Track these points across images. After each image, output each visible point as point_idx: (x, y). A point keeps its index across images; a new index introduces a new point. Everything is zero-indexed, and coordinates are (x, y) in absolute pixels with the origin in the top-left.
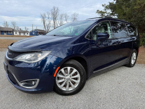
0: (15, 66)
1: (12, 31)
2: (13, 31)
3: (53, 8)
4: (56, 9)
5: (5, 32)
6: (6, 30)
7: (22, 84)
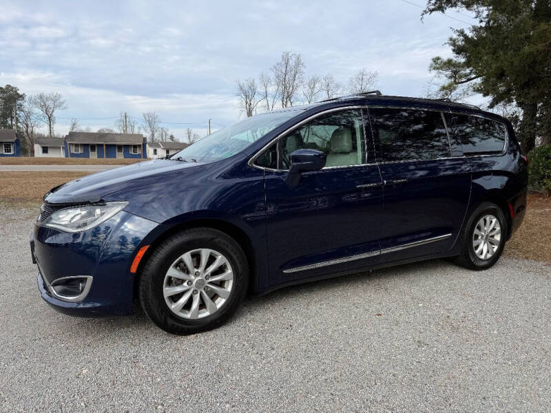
0: (46, 241)
1: (140, 146)
2: (144, 145)
3: (280, 60)
4: (292, 63)
5: (120, 147)
6: (123, 143)
7: (58, 288)
